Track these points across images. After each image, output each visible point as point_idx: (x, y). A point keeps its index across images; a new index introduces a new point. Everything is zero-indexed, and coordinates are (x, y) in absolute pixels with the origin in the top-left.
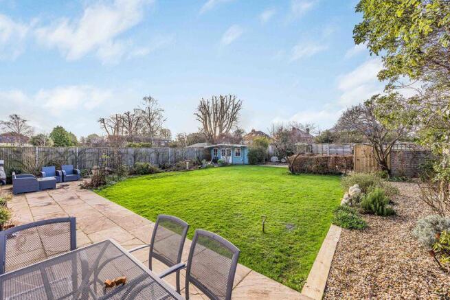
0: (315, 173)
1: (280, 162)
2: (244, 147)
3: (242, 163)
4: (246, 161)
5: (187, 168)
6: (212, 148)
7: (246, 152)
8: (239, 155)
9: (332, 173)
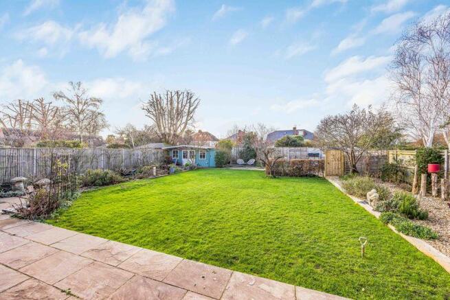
0: (291, 176)
1: (247, 165)
2: (210, 149)
3: (207, 165)
4: (213, 163)
5: (155, 174)
6: (171, 149)
7: (213, 154)
8: (204, 156)
9: (306, 176)
